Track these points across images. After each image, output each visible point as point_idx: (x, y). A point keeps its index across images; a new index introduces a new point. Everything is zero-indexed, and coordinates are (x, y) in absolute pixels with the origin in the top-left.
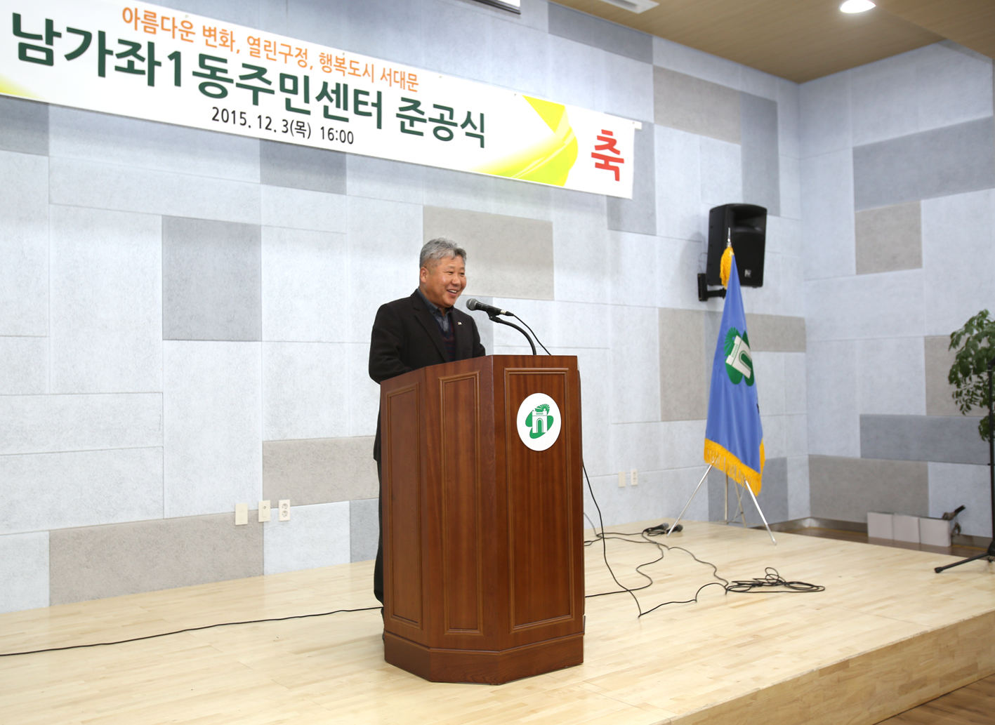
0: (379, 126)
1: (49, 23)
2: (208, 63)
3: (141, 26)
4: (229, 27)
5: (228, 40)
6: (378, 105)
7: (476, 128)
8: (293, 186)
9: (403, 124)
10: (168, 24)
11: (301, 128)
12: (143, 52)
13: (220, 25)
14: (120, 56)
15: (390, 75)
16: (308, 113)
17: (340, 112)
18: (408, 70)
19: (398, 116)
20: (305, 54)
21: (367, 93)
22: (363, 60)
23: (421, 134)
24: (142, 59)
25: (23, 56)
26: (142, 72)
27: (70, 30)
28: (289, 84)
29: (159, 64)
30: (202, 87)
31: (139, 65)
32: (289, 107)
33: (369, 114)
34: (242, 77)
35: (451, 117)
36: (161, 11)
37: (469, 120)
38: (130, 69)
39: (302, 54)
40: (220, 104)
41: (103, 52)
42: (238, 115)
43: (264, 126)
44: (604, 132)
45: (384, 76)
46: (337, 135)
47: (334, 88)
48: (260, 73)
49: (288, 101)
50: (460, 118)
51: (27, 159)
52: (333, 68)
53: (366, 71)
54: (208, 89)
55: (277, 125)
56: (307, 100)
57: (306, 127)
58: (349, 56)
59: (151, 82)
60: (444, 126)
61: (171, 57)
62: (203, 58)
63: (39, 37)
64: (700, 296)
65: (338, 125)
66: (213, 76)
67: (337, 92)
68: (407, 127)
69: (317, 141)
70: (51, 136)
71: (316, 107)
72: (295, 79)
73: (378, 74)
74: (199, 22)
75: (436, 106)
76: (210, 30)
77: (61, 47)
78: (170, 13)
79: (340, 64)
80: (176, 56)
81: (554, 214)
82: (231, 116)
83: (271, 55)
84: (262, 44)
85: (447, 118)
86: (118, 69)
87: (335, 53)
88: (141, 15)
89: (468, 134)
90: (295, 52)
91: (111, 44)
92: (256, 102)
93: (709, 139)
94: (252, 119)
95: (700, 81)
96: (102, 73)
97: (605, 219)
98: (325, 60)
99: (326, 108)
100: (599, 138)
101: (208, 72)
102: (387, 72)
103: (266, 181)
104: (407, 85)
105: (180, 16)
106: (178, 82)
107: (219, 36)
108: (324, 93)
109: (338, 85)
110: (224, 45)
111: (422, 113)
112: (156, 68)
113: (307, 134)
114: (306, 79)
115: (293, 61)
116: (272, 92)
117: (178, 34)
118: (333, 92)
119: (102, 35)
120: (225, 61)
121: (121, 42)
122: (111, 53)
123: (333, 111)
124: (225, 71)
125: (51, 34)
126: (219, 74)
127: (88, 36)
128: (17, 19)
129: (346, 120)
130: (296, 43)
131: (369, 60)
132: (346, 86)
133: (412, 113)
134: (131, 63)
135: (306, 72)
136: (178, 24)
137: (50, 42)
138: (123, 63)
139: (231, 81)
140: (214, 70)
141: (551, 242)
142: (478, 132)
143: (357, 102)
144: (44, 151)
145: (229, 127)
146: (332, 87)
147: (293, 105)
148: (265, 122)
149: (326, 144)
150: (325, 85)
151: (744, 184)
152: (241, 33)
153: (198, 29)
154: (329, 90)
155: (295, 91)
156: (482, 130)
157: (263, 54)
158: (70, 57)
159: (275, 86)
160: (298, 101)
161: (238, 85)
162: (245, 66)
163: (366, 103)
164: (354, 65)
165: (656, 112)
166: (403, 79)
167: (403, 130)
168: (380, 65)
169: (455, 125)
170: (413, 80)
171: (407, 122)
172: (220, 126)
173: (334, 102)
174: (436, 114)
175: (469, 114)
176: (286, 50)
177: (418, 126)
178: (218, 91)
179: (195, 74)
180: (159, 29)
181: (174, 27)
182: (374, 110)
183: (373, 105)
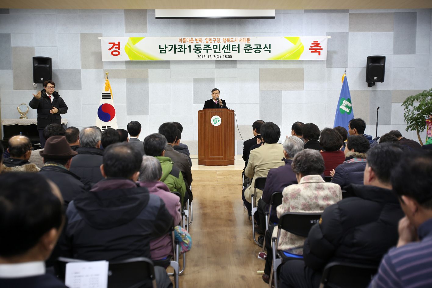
0: (239, 53)
1: (165, 45)
2: (197, 46)
3: (182, 42)
4: (201, 37)
5: (201, 40)
6: (239, 48)
7: (268, 48)
8: (223, 68)
9: (245, 51)
10: (188, 40)
11: (218, 56)
12: (183, 47)
13: (199, 38)
14: (178, 49)
15: (242, 40)
16: (220, 53)
17: (228, 51)
18: (247, 37)
19: (244, 49)
20: (219, 39)
21: (235, 45)
22: (234, 38)
23: (251, 53)
24: (183, 48)
25: (161, 53)
26: (183, 51)
27: (169, 46)
28: (215, 47)
29: (186, 49)
30: (195, 52)
31: (182, 50)
32: (215, 52)
33: (236, 50)
34: (204, 48)
35: (260, 47)
36: (186, 38)
37: (266, 47)
38: (181, 51)
39: (219, 40)
40: (199, 54)
41: (175, 48)
42: (203, 56)
43: (209, 58)
44: (314, 42)
45: (240, 40)
46: (227, 57)
47: (227, 46)
48: (208, 46)
49: (215, 51)
50: (263, 47)
51: (167, 70)
52: (226, 41)
53: (235, 40)
54: (197, 52)
55: (213, 57)
56: (220, 50)
57: (220, 56)
58: (230, 38)
59: (185, 53)
60: (258, 49)
61: (188, 47)
62: (195, 45)
63: (164, 48)
64: (368, 85)
65: (227, 54)
66: (198, 49)
67: (227, 47)
68: (247, 51)
69: (222, 59)
70: (171, 65)
71: (222, 51)
72: (217, 46)
73: (238, 40)
74: (194, 38)
75: (255, 45)
76: (197, 39)
77: (167, 49)
78: (188, 38)
79: (228, 40)
80: (190, 46)
81: (304, 66)
82: (202, 57)
83: (211, 42)
84: (209, 39)
85: (259, 47)
86: (178, 51)
87: (227, 38)
88: (182, 40)
89: (265, 50)
90: (217, 40)
91: (177, 47)
92: (207, 53)
93: (376, 32)
94: (206, 57)
95: (372, 14)
96: (175, 53)
97: (325, 65)
98: (224, 40)
99: (225, 51)
100: (312, 44)
101: (197, 48)
102: (241, 39)
103: (216, 68)
104: (247, 41)
105: (190, 38)
106: (190, 52)
107: (199, 40)
108: (224, 47)
109: (228, 45)
110: (200, 42)
111: (251, 47)
112: (186, 50)
113: (220, 58)
114: (220, 45)
115: (216, 42)
116: (211, 50)
117: (190, 41)
118: (226, 47)
119: (175, 45)
120: (200, 45)
121: (179, 46)
122: (177, 48)
123: (226, 51)
124: (200, 47)
125: (166, 47)
126: (199, 48)
127: (172, 46)
128: (160, 46)
129: (230, 53)
130: (216, 38)
131: (236, 37)
132: (230, 45)
133: (248, 48)
134: (181, 50)
135: (219, 44)
136: (190, 39)
137: (165, 49)
138: (179, 50)
139: (202, 49)
140: (198, 47)
141: (303, 74)
142: (269, 49)
143: (233, 48)
144: (169, 68)
145: (202, 59)
146: (226, 46)
147: (216, 52)
148: (209, 57)
149: (225, 59)
150: (224, 45)
151: (394, 45)
152: (204, 38)
153: (194, 40)
154: (225, 47)
155: (217, 48)
156: (270, 48)
157: (209, 42)
158: (169, 51)
159: (212, 48)
160: (217, 51)
161: (203, 50)
162: (205, 45)
163: (235, 48)
164: (232, 39)
165: (350, 28)
166: (245, 40)
167: (246, 52)
168: (239, 38)
169: (262, 49)
170: (249, 40)
171: (247, 50)
172: (199, 59)
173: (227, 49)
174: (256, 47)
175: (266, 45)
176: (215, 40)
177: (250, 51)
178: (199, 52)
179: (194, 49)
180: (186, 41)
181: (189, 40)
182: (237, 49)
183: (237, 48)
